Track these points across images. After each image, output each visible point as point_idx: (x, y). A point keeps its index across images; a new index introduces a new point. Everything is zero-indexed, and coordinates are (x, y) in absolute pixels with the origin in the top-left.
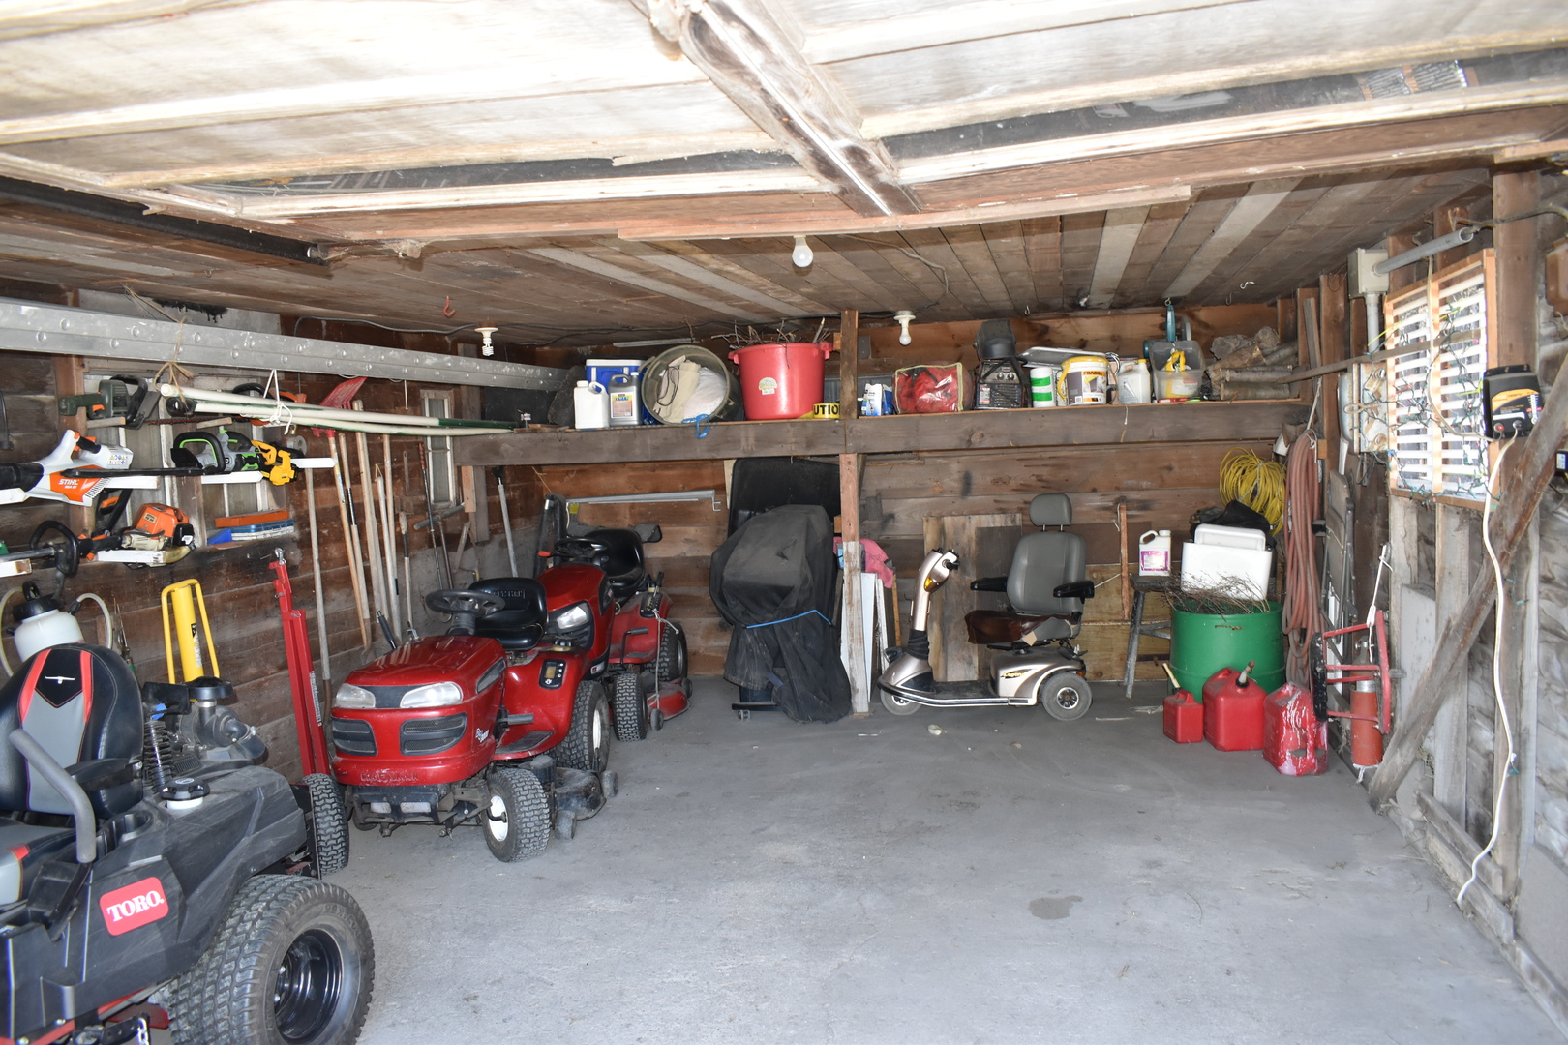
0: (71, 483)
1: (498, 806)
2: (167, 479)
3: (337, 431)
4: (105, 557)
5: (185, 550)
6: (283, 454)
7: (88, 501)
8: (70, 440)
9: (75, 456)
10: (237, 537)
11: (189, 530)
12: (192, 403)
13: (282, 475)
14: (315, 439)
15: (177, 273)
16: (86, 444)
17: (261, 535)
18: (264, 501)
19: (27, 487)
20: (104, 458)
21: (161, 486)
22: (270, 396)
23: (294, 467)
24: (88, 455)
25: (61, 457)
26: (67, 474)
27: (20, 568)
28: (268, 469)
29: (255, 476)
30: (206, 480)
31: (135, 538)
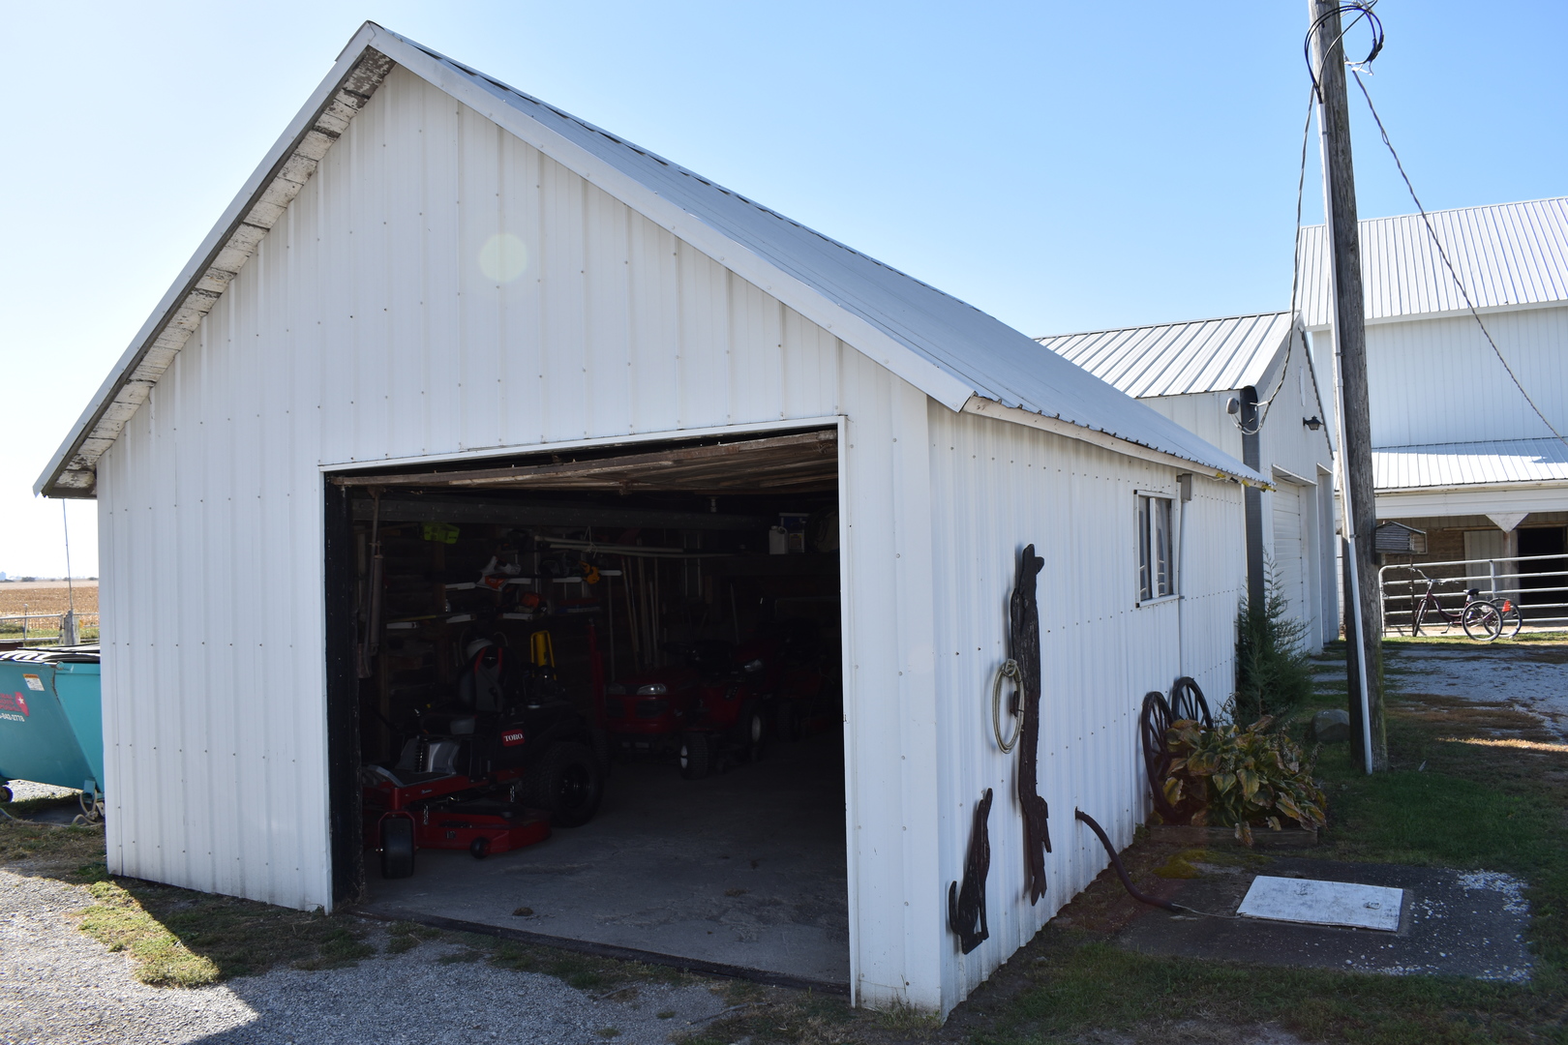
0: (493, 581)
1: (684, 752)
2: (537, 580)
3: (626, 557)
4: (507, 616)
5: (542, 614)
6: (594, 568)
7: (500, 589)
8: (494, 561)
9: (496, 568)
10: (570, 611)
11: (545, 605)
12: (549, 543)
13: (593, 579)
14: (614, 561)
15: (535, 476)
16: (501, 563)
17: (582, 610)
18: (584, 592)
19: (476, 581)
20: (508, 569)
21: (533, 582)
22: (588, 539)
23: (599, 575)
24: (502, 568)
25: (490, 569)
26: (492, 576)
27: (472, 617)
28: (586, 576)
29: (578, 579)
30: (555, 581)
31: (520, 607)
